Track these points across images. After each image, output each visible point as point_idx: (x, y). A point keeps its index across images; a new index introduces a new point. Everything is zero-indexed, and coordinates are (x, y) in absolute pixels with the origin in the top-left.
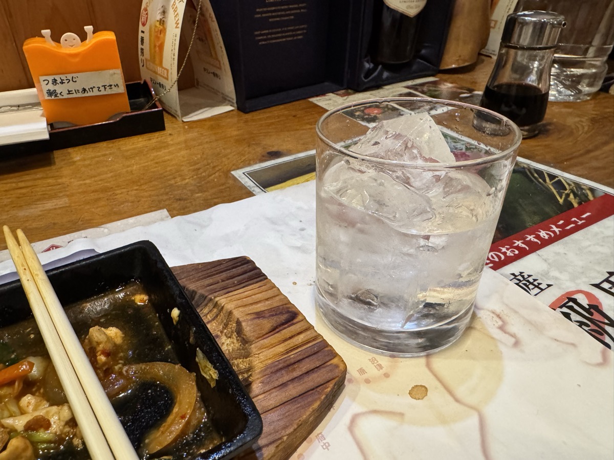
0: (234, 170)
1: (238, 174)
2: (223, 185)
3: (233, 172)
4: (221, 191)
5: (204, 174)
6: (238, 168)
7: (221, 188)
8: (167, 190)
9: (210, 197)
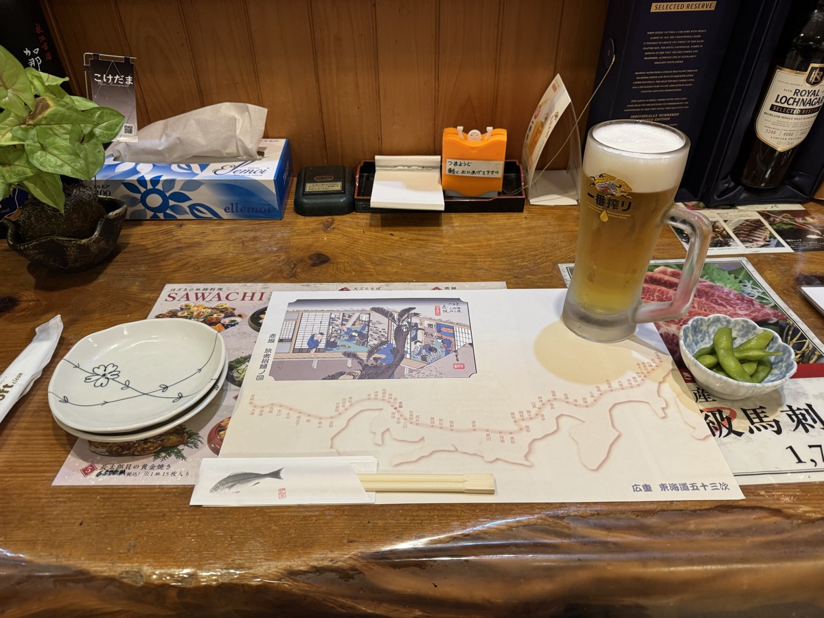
0: (562, 263)
1: (563, 267)
2: (548, 273)
3: (559, 265)
4: (545, 278)
5: (539, 261)
6: (565, 263)
7: (547, 275)
8: (511, 267)
9: (536, 280)
